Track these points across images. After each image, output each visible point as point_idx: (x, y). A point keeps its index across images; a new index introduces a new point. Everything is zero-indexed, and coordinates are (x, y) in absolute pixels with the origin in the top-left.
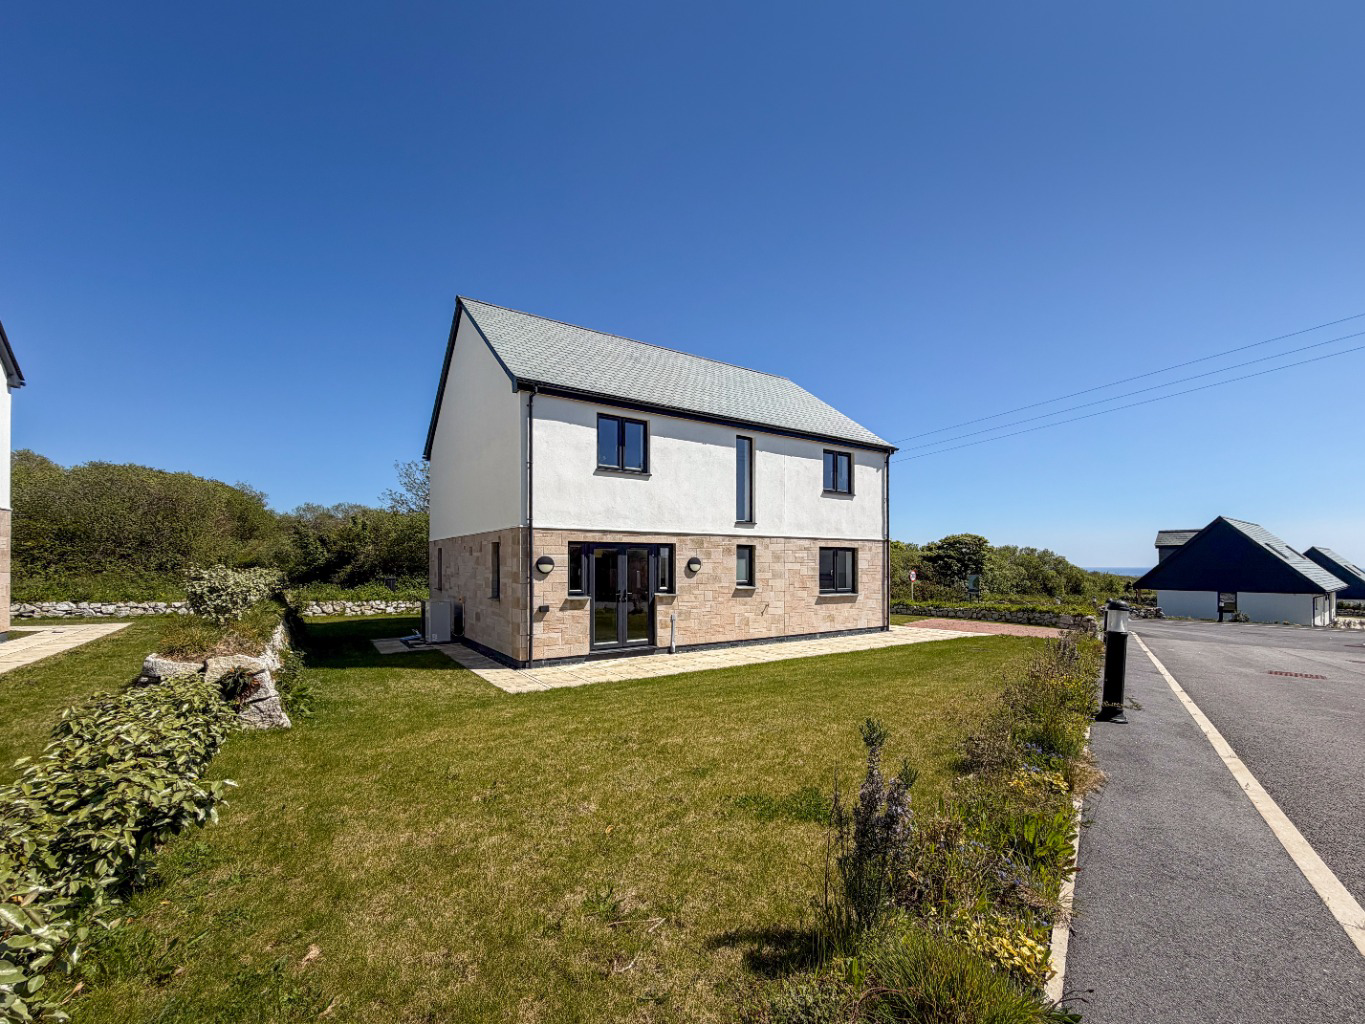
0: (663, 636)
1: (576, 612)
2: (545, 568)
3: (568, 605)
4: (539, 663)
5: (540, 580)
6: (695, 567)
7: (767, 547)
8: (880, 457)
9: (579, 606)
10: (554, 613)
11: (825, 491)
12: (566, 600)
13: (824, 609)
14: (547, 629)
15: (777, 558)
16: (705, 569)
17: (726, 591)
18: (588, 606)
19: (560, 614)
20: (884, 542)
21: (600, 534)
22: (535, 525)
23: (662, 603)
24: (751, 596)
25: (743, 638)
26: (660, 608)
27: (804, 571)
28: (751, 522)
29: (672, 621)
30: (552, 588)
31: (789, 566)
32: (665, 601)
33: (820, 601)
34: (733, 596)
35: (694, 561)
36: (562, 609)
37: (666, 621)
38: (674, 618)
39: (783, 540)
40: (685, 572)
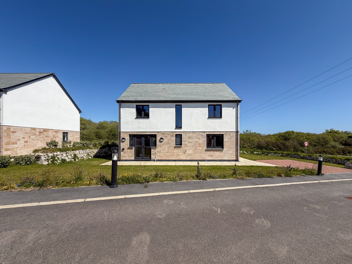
0: (153, 157)
1: (131, 150)
2: (124, 140)
3: (129, 148)
4: (122, 160)
5: (123, 143)
6: (162, 140)
7: (186, 135)
8: (235, 104)
9: (132, 149)
10: (126, 150)
11: (209, 117)
12: (128, 148)
13: (209, 153)
14: (125, 153)
15: (190, 138)
16: (165, 140)
17: (172, 146)
18: (134, 149)
19: (127, 150)
20: (236, 132)
21: (137, 133)
22: (121, 131)
23: (153, 149)
24: (180, 148)
25: (178, 159)
26: (152, 150)
27: (201, 141)
28: (181, 128)
29: (155, 153)
30: (125, 145)
31: (195, 140)
32: (153, 148)
33: (206, 150)
34: (174, 148)
35: (161, 138)
36: (128, 149)
37: (154, 153)
38: (156, 153)
39: (192, 133)
40: (159, 141)
